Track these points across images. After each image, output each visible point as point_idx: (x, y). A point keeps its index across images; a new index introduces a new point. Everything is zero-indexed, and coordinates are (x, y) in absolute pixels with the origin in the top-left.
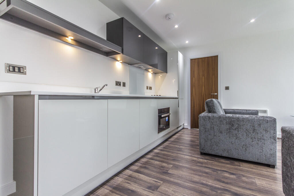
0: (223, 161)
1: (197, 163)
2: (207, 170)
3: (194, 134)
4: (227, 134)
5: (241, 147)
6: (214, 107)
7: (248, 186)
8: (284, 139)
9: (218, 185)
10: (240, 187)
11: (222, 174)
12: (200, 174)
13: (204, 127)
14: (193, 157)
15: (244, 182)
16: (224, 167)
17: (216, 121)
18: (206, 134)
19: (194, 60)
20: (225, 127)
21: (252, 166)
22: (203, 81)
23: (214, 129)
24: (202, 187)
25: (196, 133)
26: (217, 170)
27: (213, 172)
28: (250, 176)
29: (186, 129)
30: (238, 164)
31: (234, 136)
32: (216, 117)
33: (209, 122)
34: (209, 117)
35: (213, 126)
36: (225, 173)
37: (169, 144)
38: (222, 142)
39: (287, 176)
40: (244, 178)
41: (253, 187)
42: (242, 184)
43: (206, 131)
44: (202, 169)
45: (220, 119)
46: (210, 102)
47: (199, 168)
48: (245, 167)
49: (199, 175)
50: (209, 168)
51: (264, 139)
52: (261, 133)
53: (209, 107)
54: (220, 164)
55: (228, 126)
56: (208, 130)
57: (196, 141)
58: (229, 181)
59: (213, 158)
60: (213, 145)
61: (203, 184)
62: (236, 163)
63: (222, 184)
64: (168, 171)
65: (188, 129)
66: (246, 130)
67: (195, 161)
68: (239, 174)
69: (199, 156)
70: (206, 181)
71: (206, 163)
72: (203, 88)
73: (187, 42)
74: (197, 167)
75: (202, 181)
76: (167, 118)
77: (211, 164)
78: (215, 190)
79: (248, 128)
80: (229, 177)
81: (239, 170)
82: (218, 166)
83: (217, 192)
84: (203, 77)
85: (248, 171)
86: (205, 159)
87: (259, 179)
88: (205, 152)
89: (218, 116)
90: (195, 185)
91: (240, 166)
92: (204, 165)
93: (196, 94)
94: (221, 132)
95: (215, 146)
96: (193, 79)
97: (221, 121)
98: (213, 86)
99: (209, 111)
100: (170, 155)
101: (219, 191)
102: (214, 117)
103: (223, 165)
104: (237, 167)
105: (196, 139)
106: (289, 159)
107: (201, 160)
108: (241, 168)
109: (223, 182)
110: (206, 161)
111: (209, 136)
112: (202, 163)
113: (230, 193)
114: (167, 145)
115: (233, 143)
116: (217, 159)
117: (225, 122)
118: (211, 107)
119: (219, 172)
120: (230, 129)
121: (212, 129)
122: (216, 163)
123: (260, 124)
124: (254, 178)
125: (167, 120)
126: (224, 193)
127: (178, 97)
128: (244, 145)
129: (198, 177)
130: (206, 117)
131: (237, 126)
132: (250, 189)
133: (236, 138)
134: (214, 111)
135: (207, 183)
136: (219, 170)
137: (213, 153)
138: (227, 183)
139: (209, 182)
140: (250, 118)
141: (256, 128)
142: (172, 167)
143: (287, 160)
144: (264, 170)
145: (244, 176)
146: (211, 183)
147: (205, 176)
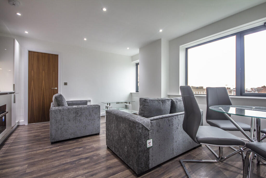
0: (71, 142)
1: (51, 152)
2: (62, 154)
3: (36, 129)
4: (74, 121)
5: (83, 128)
6: (62, 101)
7: (91, 150)
8: (108, 116)
9: (74, 159)
10: (87, 153)
11: (74, 151)
12: (58, 158)
13: (55, 120)
14: (45, 149)
15: (88, 149)
16: (73, 146)
17: (66, 113)
18: (57, 125)
19: (33, 53)
20: (72, 116)
21: (89, 138)
22: (44, 76)
23: (64, 119)
24: (64, 166)
25: (37, 127)
26: (69, 150)
27: (67, 153)
28: (90, 144)
29: (22, 125)
30: (81, 140)
31: (78, 121)
32: (65, 109)
33: (59, 114)
34: (60, 110)
35: (63, 117)
36: (76, 149)
37: (9, 147)
38: (70, 128)
39: (109, 135)
40: (87, 147)
41: (93, 150)
42: (88, 151)
43: (57, 122)
44: (58, 155)
45: (69, 111)
46: (59, 97)
47: (55, 155)
48: (85, 140)
49: (58, 160)
50: (63, 151)
51: (95, 119)
52: (93, 115)
53: (59, 101)
54: (70, 145)
55: (74, 115)
56: (59, 121)
57: (41, 135)
58: (80, 153)
59: (63, 143)
60: (63, 133)
61: (64, 164)
62: (80, 140)
63: (76, 157)
64: (25, 172)
65: (24, 125)
66: (86, 115)
67: (49, 151)
68: (84, 146)
69: (50, 147)
70: (65, 161)
71: (59, 149)
72: (43, 82)
73: (26, 32)
74: (53, 155)
75: (62, 163)
76: (3, 118)
77: (64, 148)
78: (74, 163)
79: (87, 114)
80: (79, 151)
81: (83, 143)
82: (69, 147)
83: (75, 163)
84: (43, 72)
85: (88, 142)
86: (57, 146)
87: (94, 144)
88: (55, 141)
89: (67, 108)
90: (58, 168)
91: (82, 141)
92: (58, 151)
93: (34, 88)
94: (69, 121)
95: (65, 133)
96: (31, 72)
97: (69, 112)
98: (54, 81)
99: (58, 105)
100: (19, 157)
101: (77, 162)
102: (64, 109)
103: (72, 145)
104: (81, 142)
105: (40, 133)
106: (110, 126)
107: (54, 148)
108: (83, 141)
109: (77, 155)
110: (58, 147)
111: (60, 126)
112: (56, 150)
113: (83, 160)
114: (7, 149)
115: (78, 126)
116: (66, 142)
117: (72, 112)
118: (61, 101)
119: (72, 150)
120: (75, 117)
121: (63, 119)
122: (67, 146)
123: (93, 110)
124: (92, 144)
125: (3, 121)
126: (80, 161)
127: (14, 92)
128: (84, 126)
129: (57, 162)
130: (57, 110)
131: (80, 113)
132: (92, 152)
133: (80, 123)
134: (63, 105)
135: (67, 161)
136: (71, 149)
137: (63, 139)
138: (79, 155)
139: (68, 161)
140: (88, 107)
141: (91, 113)
142: (28, 166)
143: (109, 126)
144: (95, 138)
145: (87, 146)
146: (69, 160)
147: (63, 158)
